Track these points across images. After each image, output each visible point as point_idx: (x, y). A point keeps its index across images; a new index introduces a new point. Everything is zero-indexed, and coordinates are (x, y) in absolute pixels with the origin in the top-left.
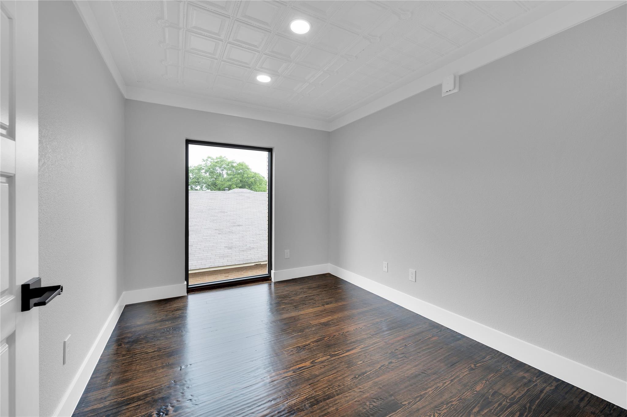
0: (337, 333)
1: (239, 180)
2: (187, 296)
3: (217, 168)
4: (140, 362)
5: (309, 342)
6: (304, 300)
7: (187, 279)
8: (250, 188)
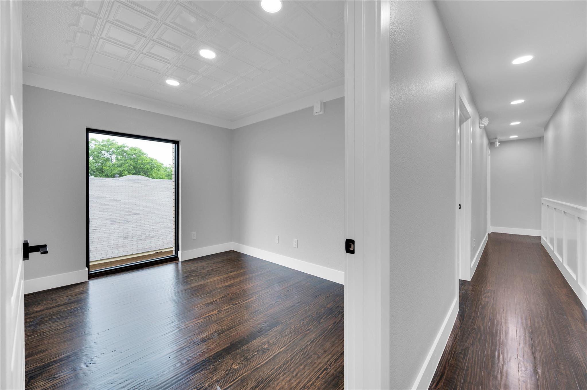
0: (238, 290)
1: (131, 166)
2: (88, 282)
3: (103, 152)
4: (52, 337)
5: (216, 299)
6: (211, 272)
7: (88, 265)
8: (146, 175)
